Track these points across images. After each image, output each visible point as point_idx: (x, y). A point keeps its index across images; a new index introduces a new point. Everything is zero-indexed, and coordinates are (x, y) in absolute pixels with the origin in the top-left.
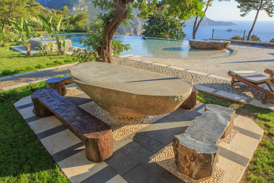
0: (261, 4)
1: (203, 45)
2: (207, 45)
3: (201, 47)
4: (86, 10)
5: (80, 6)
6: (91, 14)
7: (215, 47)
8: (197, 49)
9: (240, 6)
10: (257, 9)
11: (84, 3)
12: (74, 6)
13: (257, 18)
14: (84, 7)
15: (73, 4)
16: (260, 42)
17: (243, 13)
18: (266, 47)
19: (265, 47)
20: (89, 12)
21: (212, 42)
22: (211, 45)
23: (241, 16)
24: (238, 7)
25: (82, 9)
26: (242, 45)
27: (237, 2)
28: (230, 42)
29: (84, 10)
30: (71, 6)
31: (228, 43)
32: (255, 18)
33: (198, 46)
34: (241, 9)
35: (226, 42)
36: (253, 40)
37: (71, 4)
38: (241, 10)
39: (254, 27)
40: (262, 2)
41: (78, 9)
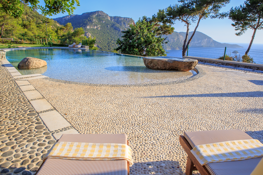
0: (258, 23)
1: (158, 64)
2: (164, 65)
3: (156, 67)
4: (99, 29)
5: (94, 25)
6: (103, 32)
7: (176, 67)
8: (151, 68)
9: (235, 24)
10: (254, 28)
11: (98, 23)
12: (88, 25)
13: (254, 37)
14: (97, 26)
15: (87, 23)
16: (253, 64)
17: (239, 31)
18: (253, 71)
19: (251, 70)
20: (101, 31)
21: (172, 60)
22: (169, 64)
23: (236, 35)
24: (233, 25)
25: (95, 28)
26: (222, 66)
27: (231, 20)
28: (197, 61)
29: (97, 29)
30: (85, 25)
31: (194, 62)
32: (252, 38)
33: (152, 65)
34: (236, 27)
35: (191, 60)
36: (243, 62)
37: (85, 23)
38: (236, 29)
39: (251, 47)
40: (259, 20)
41: (91, 28)
